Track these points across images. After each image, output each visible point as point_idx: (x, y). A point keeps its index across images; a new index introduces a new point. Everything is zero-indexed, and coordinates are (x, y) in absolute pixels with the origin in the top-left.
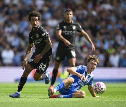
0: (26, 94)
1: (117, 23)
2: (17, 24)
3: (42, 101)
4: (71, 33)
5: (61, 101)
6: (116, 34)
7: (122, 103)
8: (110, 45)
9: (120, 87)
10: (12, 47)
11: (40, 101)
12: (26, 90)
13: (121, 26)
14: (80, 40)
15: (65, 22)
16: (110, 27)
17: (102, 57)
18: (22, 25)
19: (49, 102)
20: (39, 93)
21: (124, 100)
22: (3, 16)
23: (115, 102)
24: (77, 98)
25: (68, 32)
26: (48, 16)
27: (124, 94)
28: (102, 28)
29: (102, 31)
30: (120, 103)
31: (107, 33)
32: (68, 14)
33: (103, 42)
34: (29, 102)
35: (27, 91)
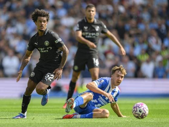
0: (35, 114)
1: (151, 21)
2: (23, 23)
3: (54, 122)
4: (94, 35)
5: (79, 123)
6: (149, 36)
7: (157, 124)
8: (142, 50)
9: (155, 104)
10: (16, 53)
11: (53, 122)
12: (35, 108)
13: (156, 25)
14: (103, 44)
15: (86, 21)
16: (142, 27)
17: (131, 66)
18: (29, 25)
19: (64, 123)
20: (52, 112)
21: (161, 120)
22: (5, 14)
23: (149, 123)
24: (100, 118)
25: (90, 34)
26: (62, 12)
27: (160, 112)
28: (132, 28)
29: (132, 32)
30: (154, 124)
31: (138, 34)
32: (90, 11)
33: (133, 46)
34: (38, 124)
35: (36, 110)
